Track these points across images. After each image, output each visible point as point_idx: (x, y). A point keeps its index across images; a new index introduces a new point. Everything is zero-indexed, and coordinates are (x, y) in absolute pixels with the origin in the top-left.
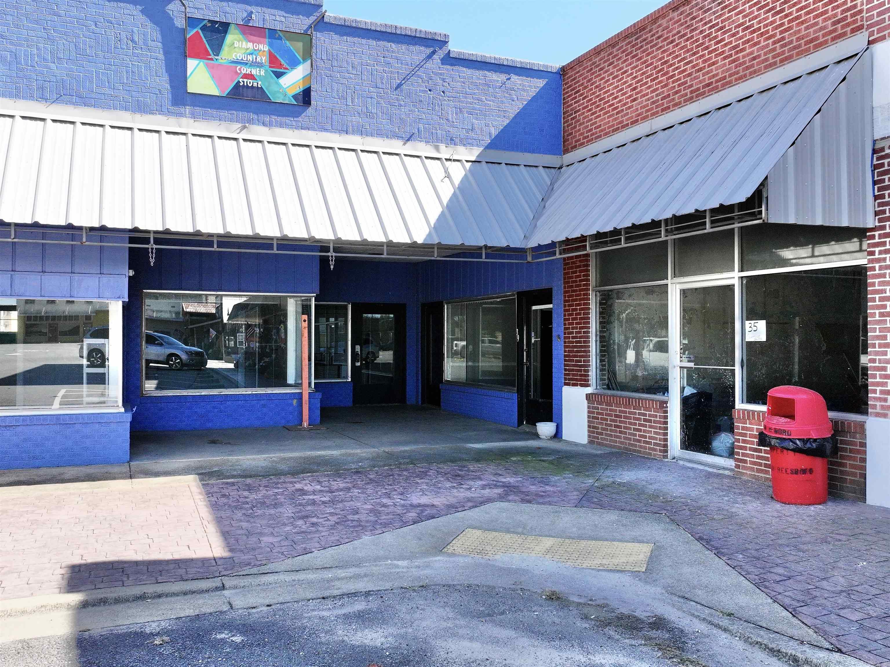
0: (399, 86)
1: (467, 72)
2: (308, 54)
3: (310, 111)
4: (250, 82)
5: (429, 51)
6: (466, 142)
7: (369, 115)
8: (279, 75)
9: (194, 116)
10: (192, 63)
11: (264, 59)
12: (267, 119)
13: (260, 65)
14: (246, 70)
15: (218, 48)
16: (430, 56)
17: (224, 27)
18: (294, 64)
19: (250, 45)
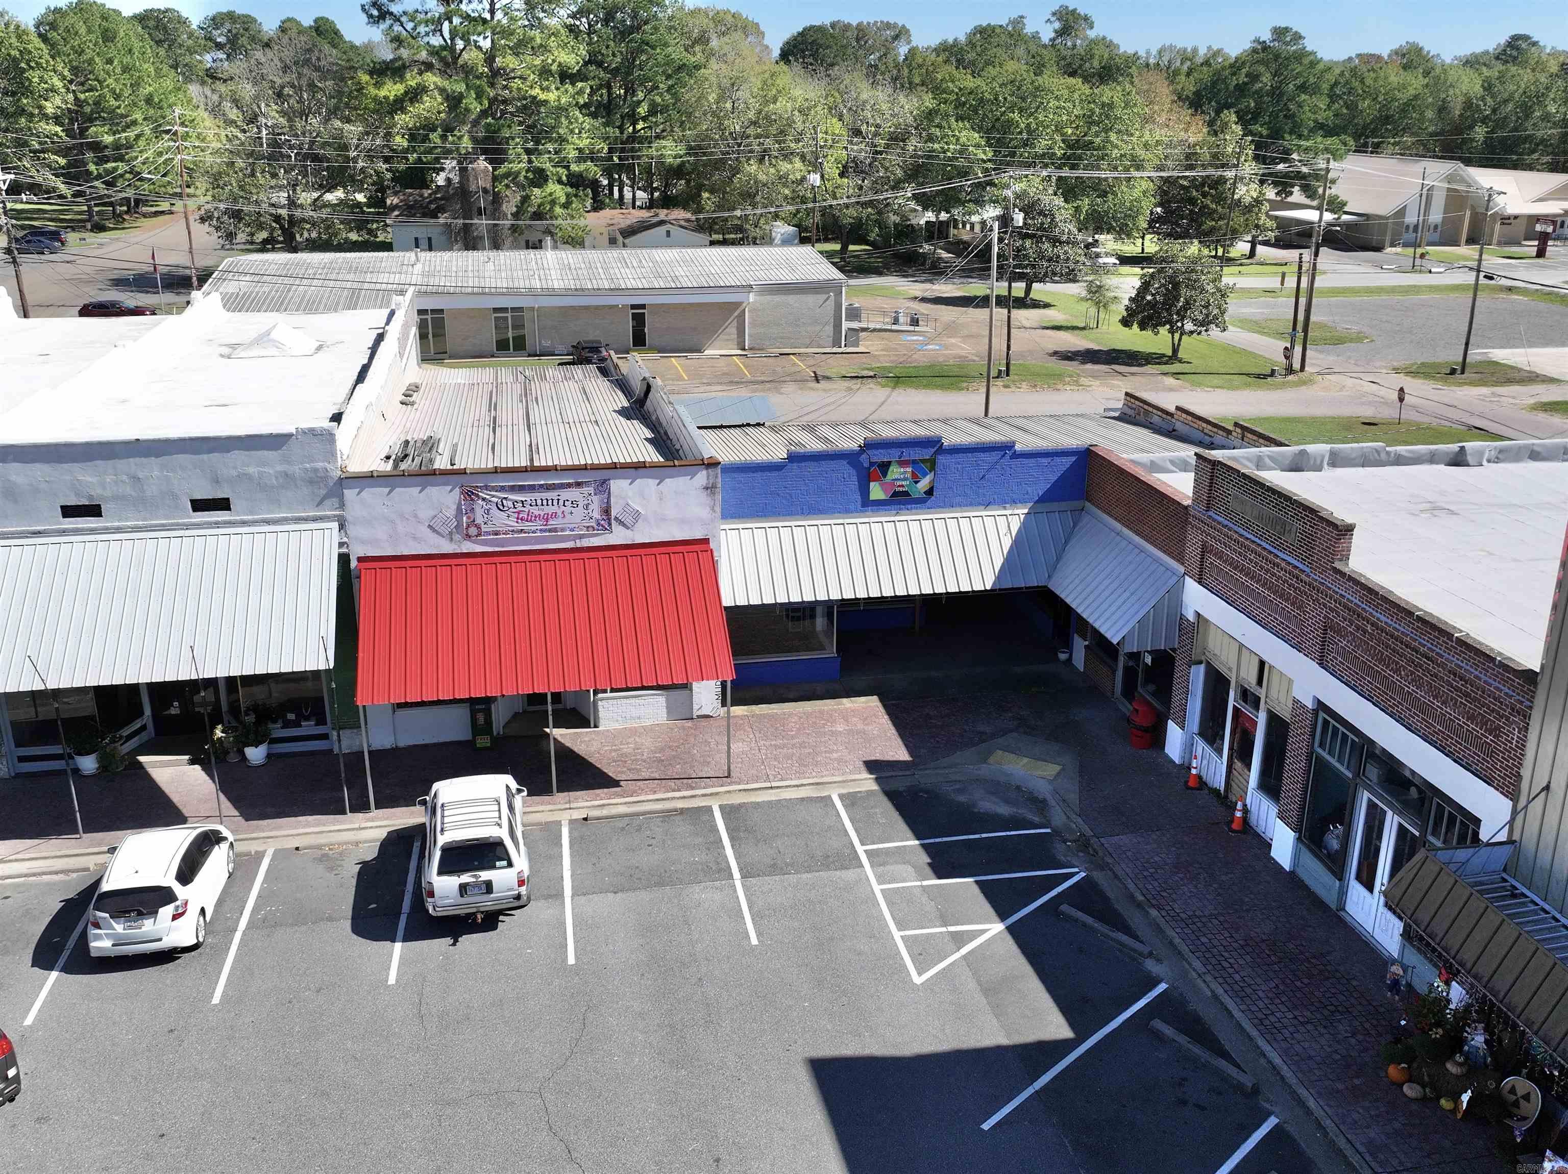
0: (984, 476)
1: (1025, 461)
2: (933, 468)
3: (933, 498)
4: (901, 489)
5: (1002, 453)
6: (1023, 502)
7: (966, 495)
8: (916, 482)
9: (872, 511)
10: (872, 484)
11: (909, 475)
12: (909, 507)
13: (905, 479)
14: (899, 483)
15: (885, 474)
16: (1003, 456)
17: (889, 463)
18: (925, 475)
19: (902, 470)
